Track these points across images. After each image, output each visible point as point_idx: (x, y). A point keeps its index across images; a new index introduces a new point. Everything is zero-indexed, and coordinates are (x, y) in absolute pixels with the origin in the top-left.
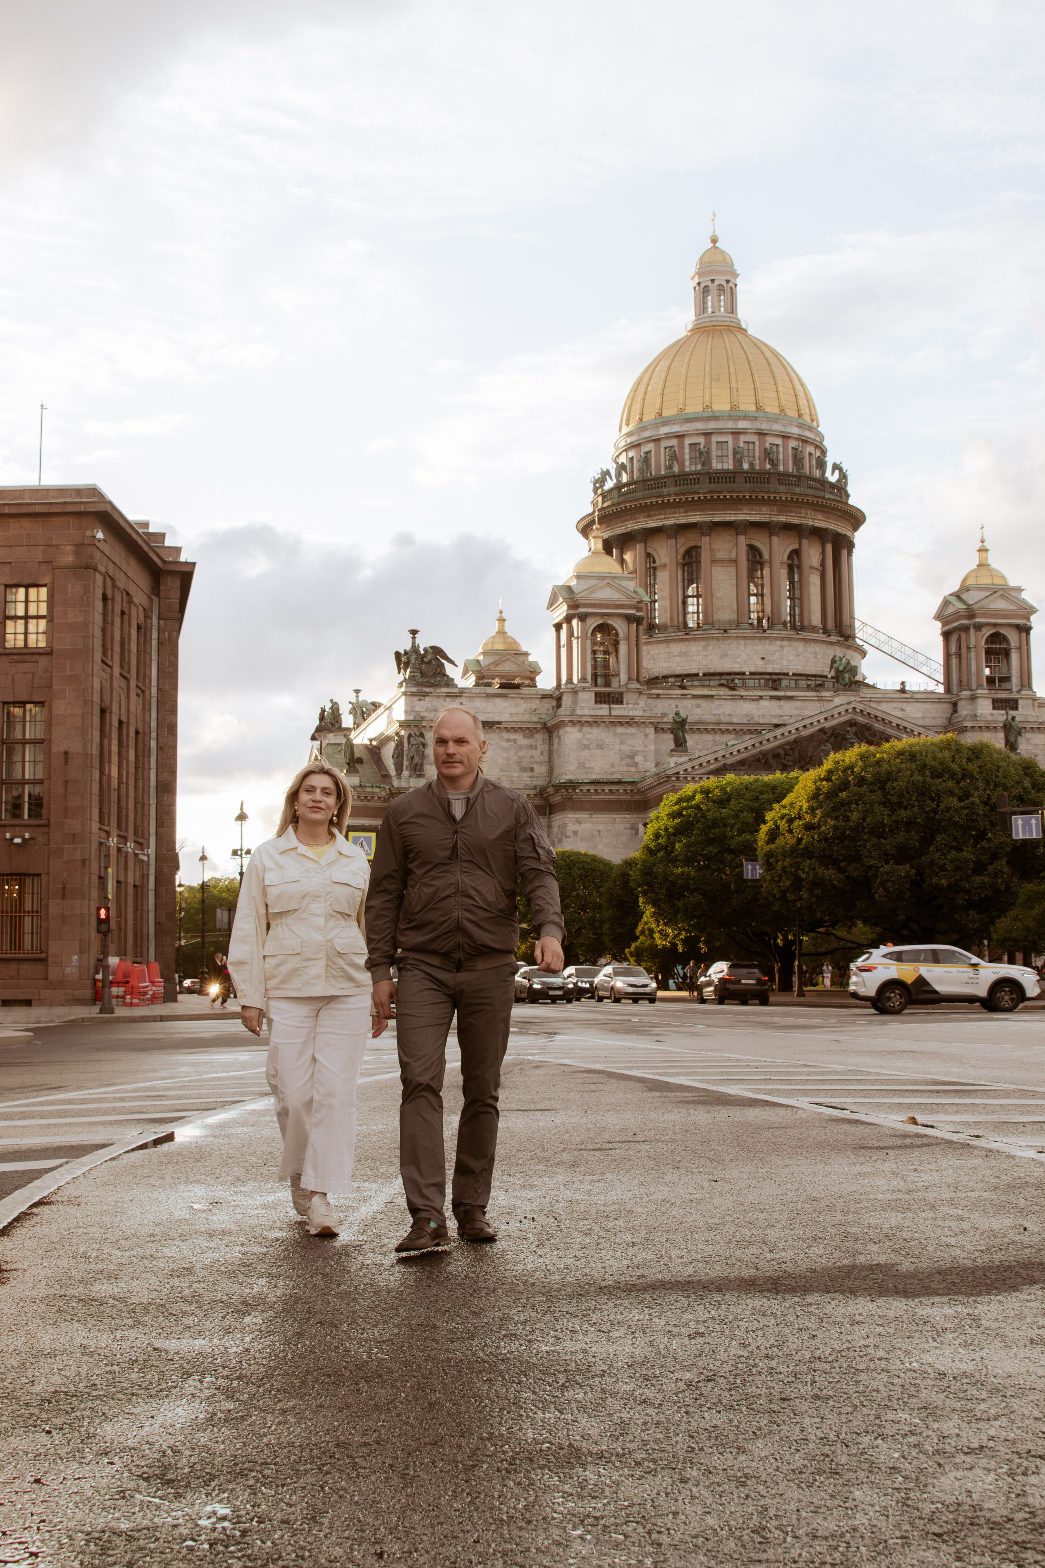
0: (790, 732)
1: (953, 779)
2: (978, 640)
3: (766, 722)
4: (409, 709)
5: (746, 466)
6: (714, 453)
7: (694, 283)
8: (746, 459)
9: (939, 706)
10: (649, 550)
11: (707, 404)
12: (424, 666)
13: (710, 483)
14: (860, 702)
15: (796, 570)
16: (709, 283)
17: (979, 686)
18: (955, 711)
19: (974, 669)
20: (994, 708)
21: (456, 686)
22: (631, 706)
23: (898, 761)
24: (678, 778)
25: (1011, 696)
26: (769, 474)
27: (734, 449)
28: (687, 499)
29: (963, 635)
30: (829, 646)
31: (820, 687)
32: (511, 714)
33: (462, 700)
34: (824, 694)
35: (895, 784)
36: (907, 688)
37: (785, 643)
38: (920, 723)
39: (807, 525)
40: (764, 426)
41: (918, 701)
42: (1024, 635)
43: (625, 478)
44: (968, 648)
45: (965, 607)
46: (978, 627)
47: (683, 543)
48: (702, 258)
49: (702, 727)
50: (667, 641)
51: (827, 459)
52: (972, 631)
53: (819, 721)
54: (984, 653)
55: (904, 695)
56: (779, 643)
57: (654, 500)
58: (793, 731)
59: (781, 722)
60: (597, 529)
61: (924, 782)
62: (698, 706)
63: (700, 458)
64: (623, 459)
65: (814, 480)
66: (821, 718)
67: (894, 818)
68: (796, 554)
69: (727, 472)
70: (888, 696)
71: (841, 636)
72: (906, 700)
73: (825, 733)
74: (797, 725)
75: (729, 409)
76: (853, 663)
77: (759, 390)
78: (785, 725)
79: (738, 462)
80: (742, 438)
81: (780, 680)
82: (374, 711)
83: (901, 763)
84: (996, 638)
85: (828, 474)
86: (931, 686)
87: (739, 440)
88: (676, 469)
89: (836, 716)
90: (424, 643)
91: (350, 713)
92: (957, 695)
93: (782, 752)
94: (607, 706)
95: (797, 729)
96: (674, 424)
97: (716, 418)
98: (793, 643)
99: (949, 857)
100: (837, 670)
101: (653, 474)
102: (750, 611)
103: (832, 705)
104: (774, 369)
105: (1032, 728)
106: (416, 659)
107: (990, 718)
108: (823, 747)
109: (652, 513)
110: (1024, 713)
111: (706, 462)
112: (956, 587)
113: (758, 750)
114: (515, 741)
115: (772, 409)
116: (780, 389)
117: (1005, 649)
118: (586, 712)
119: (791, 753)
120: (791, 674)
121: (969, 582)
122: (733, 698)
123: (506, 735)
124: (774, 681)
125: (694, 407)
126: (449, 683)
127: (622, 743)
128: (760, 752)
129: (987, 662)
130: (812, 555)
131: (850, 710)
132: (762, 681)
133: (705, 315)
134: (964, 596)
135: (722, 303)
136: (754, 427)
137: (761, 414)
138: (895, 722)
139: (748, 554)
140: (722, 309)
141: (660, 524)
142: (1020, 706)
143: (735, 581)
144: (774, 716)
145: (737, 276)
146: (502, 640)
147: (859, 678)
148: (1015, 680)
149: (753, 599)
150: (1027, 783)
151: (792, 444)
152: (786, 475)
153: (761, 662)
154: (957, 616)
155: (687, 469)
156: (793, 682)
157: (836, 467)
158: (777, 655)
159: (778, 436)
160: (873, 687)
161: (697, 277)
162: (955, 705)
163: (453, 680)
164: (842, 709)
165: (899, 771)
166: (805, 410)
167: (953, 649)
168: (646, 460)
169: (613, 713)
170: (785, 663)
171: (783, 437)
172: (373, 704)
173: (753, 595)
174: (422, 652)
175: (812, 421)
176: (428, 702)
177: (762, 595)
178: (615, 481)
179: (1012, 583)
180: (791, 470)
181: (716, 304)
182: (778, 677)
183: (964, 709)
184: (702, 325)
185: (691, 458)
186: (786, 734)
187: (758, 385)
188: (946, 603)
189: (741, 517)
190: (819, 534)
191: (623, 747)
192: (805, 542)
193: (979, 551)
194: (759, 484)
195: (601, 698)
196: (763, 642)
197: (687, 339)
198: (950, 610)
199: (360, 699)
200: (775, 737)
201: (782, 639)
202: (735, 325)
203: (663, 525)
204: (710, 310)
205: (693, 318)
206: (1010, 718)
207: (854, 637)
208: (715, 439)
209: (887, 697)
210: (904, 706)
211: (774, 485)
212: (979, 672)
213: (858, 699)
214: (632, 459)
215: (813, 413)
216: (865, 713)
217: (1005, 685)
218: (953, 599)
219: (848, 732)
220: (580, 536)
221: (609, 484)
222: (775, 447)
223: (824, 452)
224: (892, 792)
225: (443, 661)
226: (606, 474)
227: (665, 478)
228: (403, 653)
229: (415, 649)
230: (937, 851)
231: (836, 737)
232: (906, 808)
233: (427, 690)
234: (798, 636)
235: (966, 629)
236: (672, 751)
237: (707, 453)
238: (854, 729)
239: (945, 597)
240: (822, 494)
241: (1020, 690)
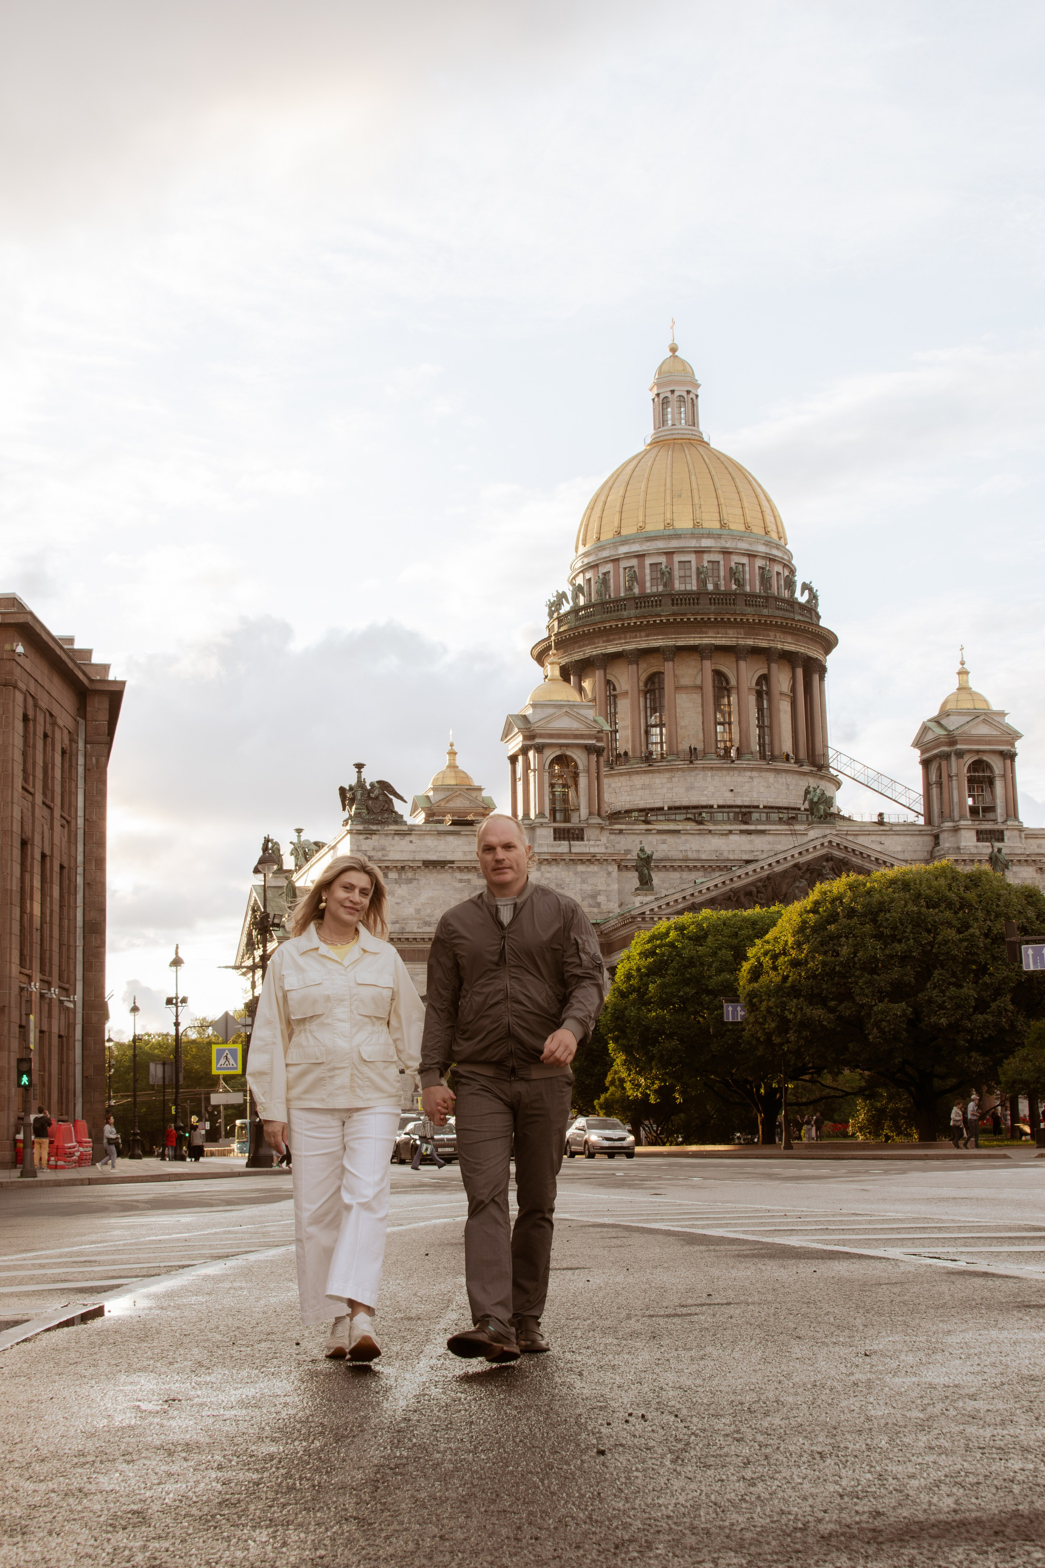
0: (762, 868)
1: (950, 909)
2: (960, 768)
3: (736, 858)
4: (355, 848)
5: (710, 587)
6: (676, 573)
7: (652, 395)
8: (711, 579)
9: (920, 839)
10: (609, 677)
11: (669, 521)
12: (370, 802)
13: (673, 605)
14: (837, 835)
15: (765, 696)
16: (669, 394)
17: (962, 817)
18: (937, 844)
19: (956, 799)
20: (978, 840)
21: (405, 823)
22: (592, 843)
23: (890, 890)
24: (644, 919)
25: (996, 827)
26: (735, 594)
27: (698, 569)
28: (648, 622)
29: (944, 763)
30: (802, 777)
31: (792, 820)
32: (465, 853)
33: (412, 838)
34: (797, 827)
35: (888, 915)
36: (885, 820)
37: (755, 774)
38: (900, 857)
39: (776, 649)
40: (729, 544)
41: (897, 834)
42: (1008, 762)
43: (582, 601)
44: (950, 777)
45: (945, 733)
46: (960, 754)
47: (645, 669)
48: (660, 368)
49: (668, 864)
50: (629, 774)
51: (796, 578)
52: (953, 758)
53: (793, 856)
54: (966, 782)
55: (882, 828)
56: (748, 774)
57: (613, 624)
58: (766, 867)
59: (752, 858)
60: (554, 655)
61: (919, 913)
62: (664, 842)
63: (662, 579)
64: (580, 580)
65: (783, 600)
66: (795, 852)
67: (887, 952)
68: (764, 679)
69: (690, 593)
70: (866, 829)
71: (814, 766)
72: (885, 833)
73: (800, 869)
74: (770, 861)
75: (691, 526)
76: (828, 794)
77: (724, 507)
78: (757, 861)
79: (702, 582)
80: (706, 557)
81: (750, 813)
82: (317, 851)
83: (894, 892)
84: (979, 765)
85: (797, 594)
86: (911, 817)
87: (702, 559)
88: (636, 590)
89: (811, 850)
90: (370, 777)
91: (292, 854)
92: (939, 826)
93: (754, 889)
94: (566, 843)
95: (770, 865)
96: (634, 543)
97: (677, 536)
98: (763, 774)
99: (947, 994)
100: (812, 802)
101: (612, 596)
102: (717, 741)
103: (806, 839)
104: (739, 484)
105: (1019, 861)
106: (362, 795)
107: (974, 851)
108: (797, 884)
109: (612, 637)
110: (1011, 845)
111: (669, 583)
112: (935, 713)
113: (729, 887)
114: (469, 881)
115: (737, 526)
116: (746, 504)
117: (989, 777)
118: (545, 849)
119: (763, 890)
120: (761, 806)
121: (948, 707)
122: (701, 833)
123: (459, 875)
124: (744, 814)
125: (655, 525)
126: (398, 819)
127: (584, 882)
128: (731, 890)
129: (969, 791)
130: (782, 680)
131: (826, 844)
132: (731, 815)
133: (665, 428)
134: (943, 722)
135: (683, 415)
136: (719, 545)
137: (725, 532)
138: (874, 855)
139: (714, 681)
140: (683, 421)
141: (620, 649)
142: (1006, 837)
143: (700, 709)
144: (745, 852)
145: (698, 386)
146: (453, 774)
147: (833, 810)
148: (1000, 810)
149: (719, 728)
150: (1031, 913)
151: (759, 563)
152: (754, 596)
153: (730, 794)
154: (936, 742)
155: (648, 591)
156: (764, 815)
157: (806, 587)
158: (747, 787)
159: (743, 554)
160: (849, 819)
161: (655, 388)
162: (937, 837)
163: (402, 816)
164: (817, 843)
165: (892, 901)
166: (772, 527)
167: (934, 778)
168: (604, 581)
169: (573, 850)
170: (755, 795)
171: (749, 555)
172: (316, 844)
173: (720, 724)
174: (369, 787)
175: (780, 538)
176: (375, 841)
177: (730, 724)
178: (571, 604)
179: (995, 707)
180: (758, 591)
181: (677, 416)
182: (748, 810)
183: (947, 842)
184: (662, 439)
185: (652, 579)
186: (758, 870)
187: (722, 501)
188: (925, 729)
189: (706, 641)
190: (789, 658)
191: (585, 886)
192: (774, 666)
193: (959, 673)
194: (725, 606)
195: (560, 835)
196: (731, 773)
197: (646, 452)
198: (930, 736)
199: (302, 839)
200: (747, 874)
201: (752, 769)
202: (697, 438)
203: (624, 650)
204: (670, 422)
205: (652, 431)
206: (996, 850)
207: (827, 767)
208: (677, 558)
209: (864, 830)
210: (883, 839)
211: (740, 607)
212: (962, 802)
213: (835, 832)
214: (589, 580)
215: (780, 530)
216: (842, 847)
217: (990, 816)
218: (933, 725)
219: (824, 867)
220: (535, 663)
221: (566, 608)
222: (740, 566)
223: (792, 572)
224: (885, 924)
225: (391, 797)
226: (562, 596)
227: (624, 600)
228: (348, 788)
229: (361, 784)
230: (934, 988)
231: (811, 873)
232: (900, 941)
233: (374, 827)
234: (768, 767)
235: (947, 756)
236: (637, 889)
237: (669, 573)
238: (831, 864)
239: (924, 723)
240: (791, 615)
241: (1006, 821)
